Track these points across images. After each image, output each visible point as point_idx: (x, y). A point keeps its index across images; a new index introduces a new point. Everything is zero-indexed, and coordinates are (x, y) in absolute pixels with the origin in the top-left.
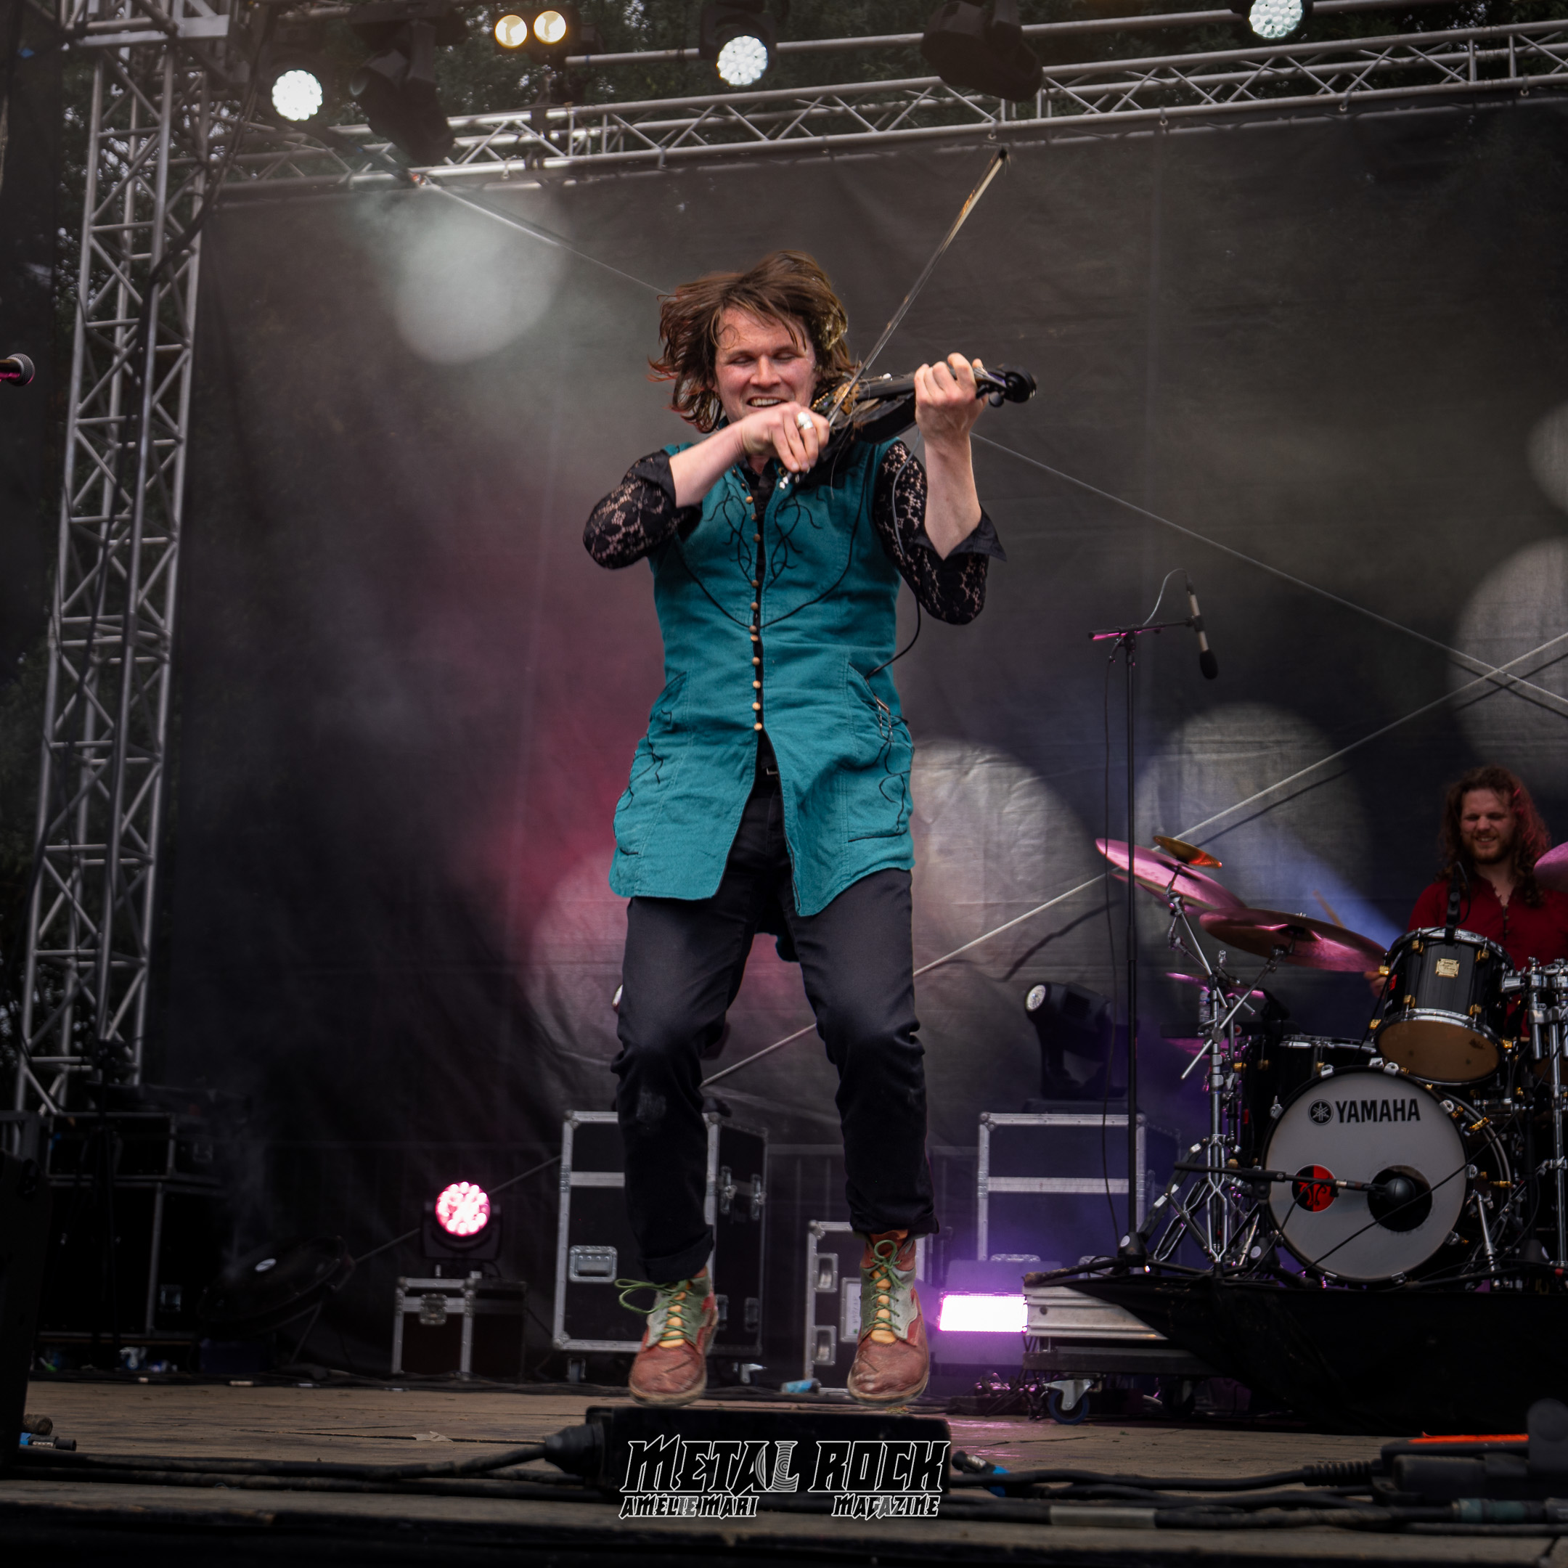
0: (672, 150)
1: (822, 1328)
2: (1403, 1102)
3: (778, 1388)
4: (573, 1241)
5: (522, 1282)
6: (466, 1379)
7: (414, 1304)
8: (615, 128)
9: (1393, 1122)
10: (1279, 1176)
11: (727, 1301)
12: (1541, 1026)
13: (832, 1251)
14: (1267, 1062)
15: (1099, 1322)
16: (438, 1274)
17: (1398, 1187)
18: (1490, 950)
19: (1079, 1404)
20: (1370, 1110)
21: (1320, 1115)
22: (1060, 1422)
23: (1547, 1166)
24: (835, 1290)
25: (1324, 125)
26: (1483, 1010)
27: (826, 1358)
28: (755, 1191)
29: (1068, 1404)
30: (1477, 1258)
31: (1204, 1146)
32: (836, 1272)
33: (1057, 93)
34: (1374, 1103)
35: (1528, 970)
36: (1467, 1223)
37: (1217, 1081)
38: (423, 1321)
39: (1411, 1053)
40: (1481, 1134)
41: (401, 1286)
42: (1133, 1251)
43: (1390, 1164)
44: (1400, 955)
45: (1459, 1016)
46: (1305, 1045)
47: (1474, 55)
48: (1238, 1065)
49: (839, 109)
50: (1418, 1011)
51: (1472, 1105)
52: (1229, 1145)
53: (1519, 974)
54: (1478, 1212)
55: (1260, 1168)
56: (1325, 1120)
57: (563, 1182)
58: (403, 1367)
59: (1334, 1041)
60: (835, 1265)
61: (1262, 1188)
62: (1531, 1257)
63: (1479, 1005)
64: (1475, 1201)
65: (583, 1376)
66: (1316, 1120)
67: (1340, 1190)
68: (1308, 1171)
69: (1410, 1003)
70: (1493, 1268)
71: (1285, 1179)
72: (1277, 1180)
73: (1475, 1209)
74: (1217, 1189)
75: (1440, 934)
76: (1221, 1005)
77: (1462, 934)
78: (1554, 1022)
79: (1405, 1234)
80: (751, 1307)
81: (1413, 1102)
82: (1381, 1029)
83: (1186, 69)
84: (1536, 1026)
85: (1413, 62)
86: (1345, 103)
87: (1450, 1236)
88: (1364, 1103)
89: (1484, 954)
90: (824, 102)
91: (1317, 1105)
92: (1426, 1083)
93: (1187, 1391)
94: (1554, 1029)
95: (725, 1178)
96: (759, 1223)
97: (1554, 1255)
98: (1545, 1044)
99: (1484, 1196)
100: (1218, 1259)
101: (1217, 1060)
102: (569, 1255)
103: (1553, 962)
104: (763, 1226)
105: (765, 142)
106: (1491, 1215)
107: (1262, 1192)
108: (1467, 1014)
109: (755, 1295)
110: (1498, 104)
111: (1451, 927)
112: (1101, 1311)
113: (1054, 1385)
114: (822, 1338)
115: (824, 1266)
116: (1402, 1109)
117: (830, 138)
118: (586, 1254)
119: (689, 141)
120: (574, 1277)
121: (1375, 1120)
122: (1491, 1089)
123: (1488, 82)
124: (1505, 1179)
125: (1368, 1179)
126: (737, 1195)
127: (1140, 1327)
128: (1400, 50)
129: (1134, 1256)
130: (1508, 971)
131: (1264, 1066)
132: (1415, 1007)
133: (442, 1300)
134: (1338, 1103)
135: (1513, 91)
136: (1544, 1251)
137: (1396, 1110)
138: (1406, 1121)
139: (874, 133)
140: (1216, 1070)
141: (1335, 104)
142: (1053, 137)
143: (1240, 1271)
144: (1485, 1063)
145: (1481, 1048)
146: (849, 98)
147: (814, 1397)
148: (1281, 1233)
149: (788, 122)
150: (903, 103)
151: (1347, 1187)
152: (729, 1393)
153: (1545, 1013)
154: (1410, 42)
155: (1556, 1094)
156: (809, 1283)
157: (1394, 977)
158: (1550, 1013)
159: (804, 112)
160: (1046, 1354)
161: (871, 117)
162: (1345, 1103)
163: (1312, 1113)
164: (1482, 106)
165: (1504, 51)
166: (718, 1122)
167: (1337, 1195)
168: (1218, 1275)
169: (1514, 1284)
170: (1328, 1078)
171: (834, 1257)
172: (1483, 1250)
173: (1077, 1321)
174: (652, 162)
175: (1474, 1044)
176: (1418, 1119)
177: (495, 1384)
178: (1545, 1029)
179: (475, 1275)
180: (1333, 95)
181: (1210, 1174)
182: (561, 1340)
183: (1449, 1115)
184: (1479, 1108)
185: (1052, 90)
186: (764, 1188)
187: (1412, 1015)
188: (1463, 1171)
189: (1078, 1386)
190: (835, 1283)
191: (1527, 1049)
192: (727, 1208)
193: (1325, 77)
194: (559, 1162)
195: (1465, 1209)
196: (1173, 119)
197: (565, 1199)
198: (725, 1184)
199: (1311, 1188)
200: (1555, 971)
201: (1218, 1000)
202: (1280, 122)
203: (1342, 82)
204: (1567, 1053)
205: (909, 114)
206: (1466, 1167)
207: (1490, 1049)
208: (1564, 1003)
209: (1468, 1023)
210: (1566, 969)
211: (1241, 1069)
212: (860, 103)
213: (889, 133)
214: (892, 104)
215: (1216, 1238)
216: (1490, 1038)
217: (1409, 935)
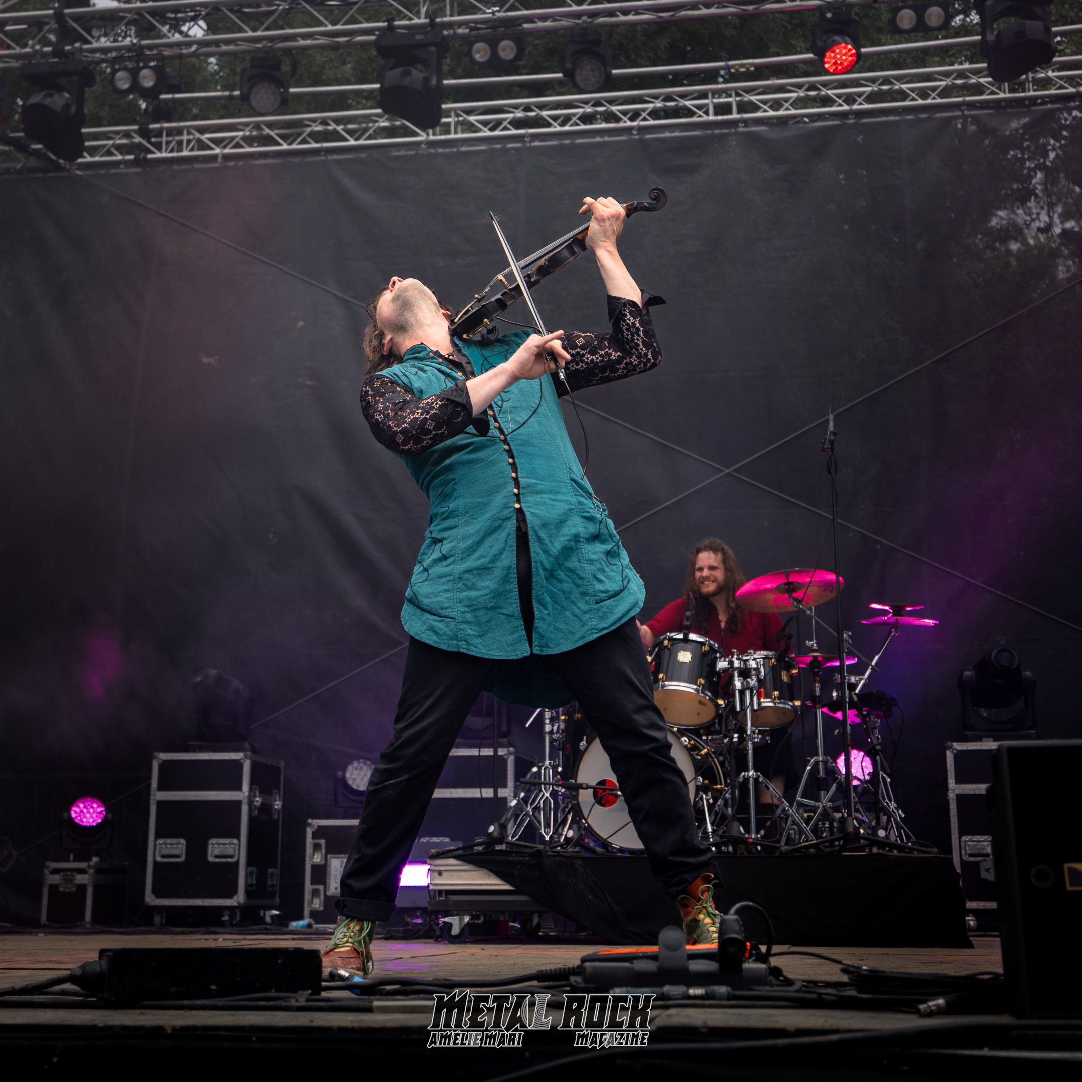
0: (227, 151)
1: (315, 887)
3: (287, 926)
4: (158, 836)
5: (127, 863)
6: (88, 926)
7: (56, 879)
8: (191, 137)
10: (584, 786)
11: (256, 871)
12: (740, 691)
13: (321, 838)
14: (579, 716)
15: (474, 879)
16: (71, 859)
18: (711, 646)
19: (462, 931)
22: (451, 943)
23: (744, 776)
24: (323, 862)
25: (623, 141)
26: (706, 682)
27: (317, 906)
28: (275, 801)
29: (456, 931)
31: (540, 768)
32: (323, 851)
33: (464, 120)
35: (732, 657)
37: (548, 728)
38: (61, 889)
40: (707, 757)
41: (47, 867)
42: (496, 834)
45: (691, 686)
47: (712, 102)
48: (563, 718)
49: (330, 128)
50: (666, 683)
51: (702, 740)
52: (554, 768)
53: (727, 659)
54: (703, 806)
55: (573, 781)
57: (152, 798)
58: (48, 919)
60: (323, 847)
61: (574, 793)
62: (735, 833)
63: (703, 679)
64: (702, 799)
65: (164, 922)
68: (602, 783)
69: (662, 679)
70: (711, 840)
71: (588, 787)
72: (583, 788)
73: (701, 802)
74: (547, 795)
75: (681, 636)
77: (693, 636)
78: (748, 688)
80: (272, 874)
83: (542, 106)
84: (737, 692)
85: (676, 105)
86: (636, 128)
89: (707, 648)
90: (321, 123)
92: (673, 727)
93: (536, 920)
94: (748, 693)
95: (255, 794)
96: (277, 821)
97: (748, 830)
98: (742, 701)
99: (707, 795)
100: (547, 838)
101: (547, 717)
102: (155, 844)
103: (747, 652)
104: (280, 823)
105: (285, 147)
106: (711, 807)
107: (574, 797)
108: (696, 684)
109: (275, 866)
110: (726, 131)
111: (687, 632)
112: (475, 873)
113: (447, 919)
114: (315, 893)
115: (316, 847)
117: (326, 145)
118: (166, 844)
119: (238, 146)
120: (159, 859)
122: (712, 729)
123: (720, 118)
124: (721, 784)
126: (262, 804)
127: (499, 881)
128: (668, 98)
129: (497, 838)
130: (721, 658)
131: (578, 718)
132: (666, 681)
133: (73, 875)
135: (734, 123)
136: (742, 829)
139: (352, 142)
140: (547, 721)
141: (629, 130)
142: (462, 146)
143: (561, 846)
144: (707, 715)
145: (705, 705)
146: (338, 121)
147: (309, 930)
148: (587, 822)
149: (299, 134)
150: (371, 125)
152: (254, 929)
153: (742, 683)
154: (674, 93)
155: (749, 732)
156: (307, 859)
157: (654, 663)
158: (745, 683)
159: (308, 130)
160: (442, 900)
161: (351, 133)
164: (717, 132)
165: (730, 99)
166: (251, 758)
168: (547, 848)
169: (728, 849)
171: (322, 842)
172: (706, 828)
173: (461, 879)
174: (214, 158)
175: (700, 703)
177: (106, 929)
178: (742, 693)
179: (95, 859)
180: (629, 123)
181: (543, 786)
182: (150, 899)
183: (686, 746)
184: (706, 742)
185: (461, 119)
186: (281, 799)
187: (663, 686)
188: (694, 781)
189: (461, 920)
190: (323, 858)
191: (731, 705)
192: (256, 812)
193: (624, 113)
194: (149, 785)
196: (534, 137)
197: (153, 809)
198: (255, 797)
199: (604, 793)
200: (748, 658)
202: (598, 139)
203: (635, 115)
204: (756, 707)
205: (374, 131)
206: (695, 779)
207: (711, 706)
208: (754, 677)
209: (697, 690)
210: (756, 656)
211: (565, 719)
212: (345, 124)
213: (361, 142)
214: (364, 125)
215: (547, 825)
216: (710, 699)
217: (662, 637)
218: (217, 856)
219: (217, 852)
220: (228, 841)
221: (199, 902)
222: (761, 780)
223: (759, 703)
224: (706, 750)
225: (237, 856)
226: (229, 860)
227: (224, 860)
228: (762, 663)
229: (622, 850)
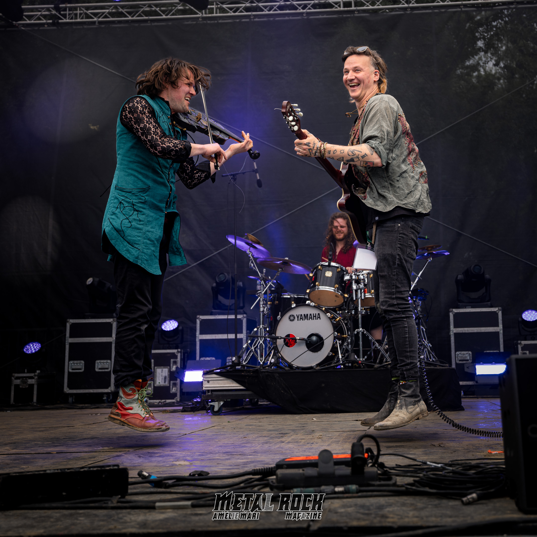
0: (100, 19)
2: (316, 314)
4: (70, 359)
5: (55, 372)
6: (35, 406)
7: (18, 382)
8: (82, 12)
9: (313, 320)
10: (280, 338)
14: (277, 302)
15: (225, 384)
16: (26, 372)
17: (314, 338)
19: (220, 409)
20: (306, 317)
21: (292, 319)
22: (214, 415)
23: (357, 331)
25: (299, 19)
26: (339, 286)
29: (216, 409)
30: (337, 359)
31: (258, 329)
33: (220, 7)
34: (307, 315)
36: (334, 349)
37: (262, 309)
38: (21, 387)
39: (319, 299)
40: (339, 322)
41: (13, 376)
42: (236, 361)
43: (312, 333)
44: (315, 270)
45: (332, 288)
46: (289, 297)
47: (342, 1)
49: (153, 9)
50: (320, 287)
51: (337, 313)
52: (265, 329)
54: (337, 345)
55: (274, 335)
56: (293, 320)
57: (66, 341)
58: (14, 402)
59: (297, 295)
61: (275, 341)
62: (352, 358)
63: (338, 284)
64: (336, 342)
65: (74, 401)
66: (291, 320)
67: (297, 341)
68: (288, 336)
69: (318, 285)
70: (341, 362)
71: (281, 338)
72: (279, 339)
74: (261, 342)
75: (327, 264)
76: (263, 286)
78: (359, 289)
79: (316, 353)
81: (319, 314)
82: (310, 292)
84: (354, 291)
85: (325, 2)
86: (305, 13)
87: (329, 353)
88: (304, 315)
89: (339, 270)
90: (148, 7)
91: (291, 316)
92: (323, 308)
97: (359, 357)
98: (356, 295)
99: (339, 341)
100: (261, 363)
101: (261, 303)
102: (69, 364)
103: (359, 271)
105: (130, 18)
106: (341, 346)
107: (274, 343)
108: (334, 287)
110: (349, 15)
111: (330, 262)
113: (212, 404)
116: (316, 316)
117: (151, 18)
118: (74, 363)
119: (106, 17)
120: (70, 371)
121: (308, 320)
122: (342, 308)
123: (346, 9)
124: (346, 335)
125: (306, 337)
127: (238, 385)
129: (237, 363)
130: (346, 274)
132: (319, 286)
133: (27, 380)
134: (297, 315)
135: (353, 12)
136: (356, 356)
137: (314, 316)
138: (317, 320)
139: (164, 17)
140: (261, 306)
141: (302, 13)
142: (219, 20)
143: (268, 366)
144: (340, 301)
145: (338, 297)
146: (156, 5)
148: (280, 354)
149: (137, 12)
150: (173, 8)
151: (299, 339)
153: (356, 286)
155: (359, 310)
157: (314, 277)
158: (358, 286)
159: (142, 9)
160: (209, 395)
161: (163, 12)
162: (299, 315)
163: (290, 318)
164: (344, 15)
167: (296, 342)
168: (261, 368)
169: (349, 365)
170: (294, 308)
172: (338, 357)
173: (219, 384)
174: (94, 23)
175: (336, 296)
176: (320, 319)
178: (356, 291)
179: (38, 372)
180: (302, 11)
181: (259, 337)
182: (67, 390)
183: (329, 318)
184: (339, 314)
187: (318, 288)
189: (219, 404)
191: (351, 297)
193: (300, 5)
194: (65, 335)
195: (334, 345)
196: (255, 16)
197: (67, 347)
199: (289, 340)
200: (359, 274)
201: (263, 284)
202: (287, 18)
203: (305, 7)
204: (363, 298)
205: (175, 11)
206: (334, 333)
207: (341, 298)
208: (362, 283)
209: (334, 290)
210: (363, 273)
211: (270, 304)
212: (160, 7)
213: (169, 17)
214: (170, 8)
215: (261, 356)
216: (341, 294)
217: (318, 264)
218: (100, 369)
219: (100, 367)
220: (105, 361)
221: (91, 391)
222: (365, 332)
223: (365, 296)
224: (338, 319)
225: (110, 368)
226: (106, 370)
227: (103, 370)
228: (366, 276)
229: (298, 368)
